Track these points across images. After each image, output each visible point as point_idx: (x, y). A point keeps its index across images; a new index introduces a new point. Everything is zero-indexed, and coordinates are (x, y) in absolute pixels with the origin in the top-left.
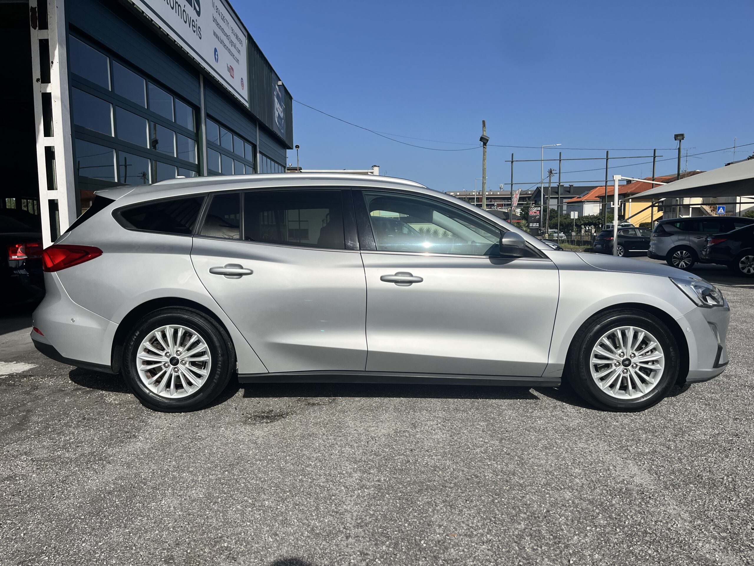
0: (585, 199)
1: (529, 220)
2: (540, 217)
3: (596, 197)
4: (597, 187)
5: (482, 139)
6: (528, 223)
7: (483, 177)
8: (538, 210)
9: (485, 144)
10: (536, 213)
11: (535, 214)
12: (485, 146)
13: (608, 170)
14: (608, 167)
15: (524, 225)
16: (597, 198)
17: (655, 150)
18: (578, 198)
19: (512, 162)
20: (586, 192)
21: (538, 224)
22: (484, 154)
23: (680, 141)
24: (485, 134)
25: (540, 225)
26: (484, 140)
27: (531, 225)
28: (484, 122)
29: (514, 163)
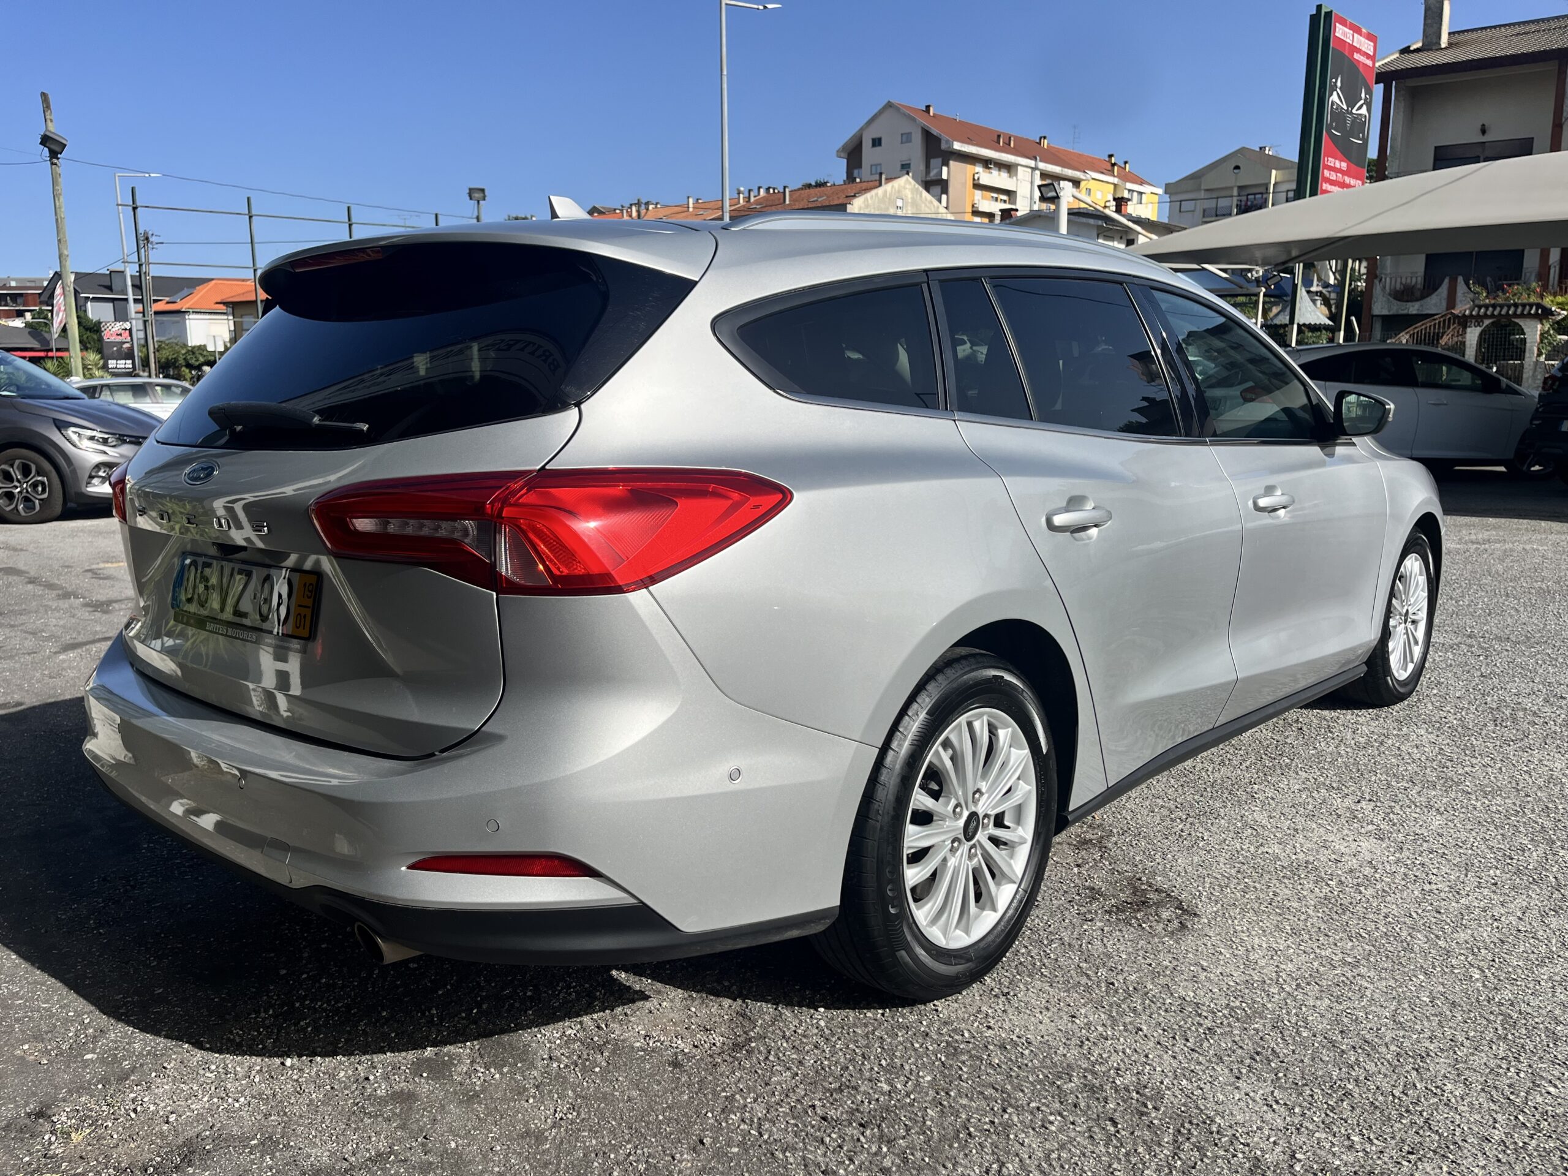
0: (187, 306)
1: (106, 351)
2: (132, 344)
3: (217, 303)
4: (212, 279)
5: (46, 140)
6: (105, 358)
7: (59, 241)
8: (126, 329)
9: (54, 155)
10: (121, 335)
11: (119, 339)
12: (55, 161)
13: (256, 246)
14: (256, 240)
15: (96, 365)
16: (221, 306)
17: (436, 215)
18: (168, 303)
19: (135, 209)
20: (186, 291)
21: (130, 362)
22: (54, 183)
23: (478, 202)
24: (52, 127)
25: (133, 363)
26: (53, 146)
27: (112, 363)
28: (44, 96)
29: (139, 210)
